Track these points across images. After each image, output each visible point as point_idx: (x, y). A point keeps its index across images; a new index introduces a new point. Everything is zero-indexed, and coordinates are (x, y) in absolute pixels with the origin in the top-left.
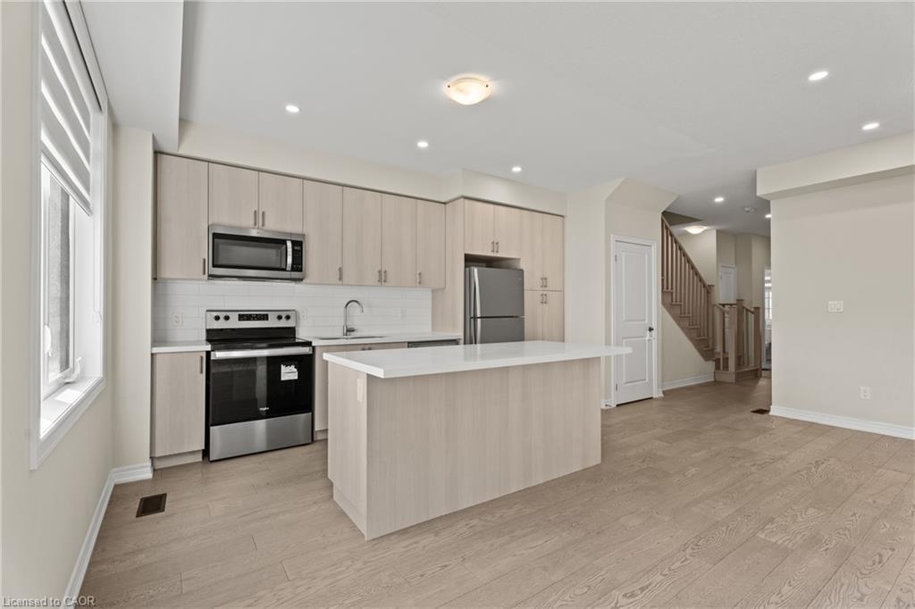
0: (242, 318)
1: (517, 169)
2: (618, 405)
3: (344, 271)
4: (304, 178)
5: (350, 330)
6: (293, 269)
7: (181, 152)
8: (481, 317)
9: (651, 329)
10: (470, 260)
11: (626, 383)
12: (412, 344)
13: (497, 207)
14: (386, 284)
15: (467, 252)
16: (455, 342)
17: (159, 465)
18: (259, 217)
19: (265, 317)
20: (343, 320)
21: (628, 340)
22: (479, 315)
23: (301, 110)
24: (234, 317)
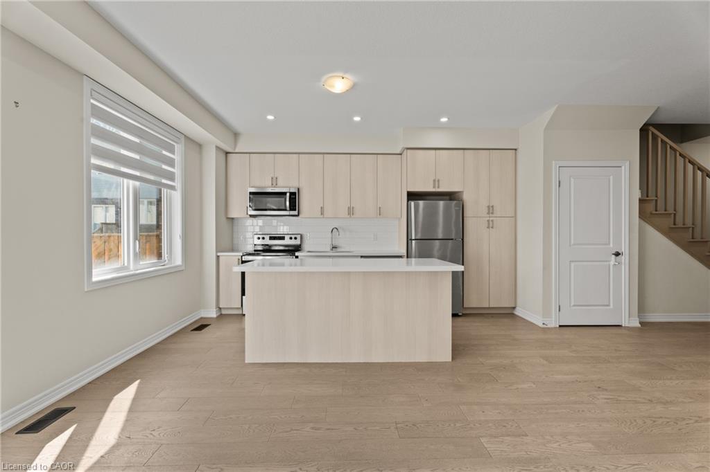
0: (271, 238)
1: (444, 120)
2: (560, 326)
3: (325, 209)
4: (299, 153)
5: (334, 247)
6: (291, 210)
7: (237, 151)
8: (415, 239)
9: (617, 254)
10: (412, 196)
11: (574, 306)
12: (362, 257)
13: (438, 151)
14: (354, 216)
15: (409, 190)
16: (401, 257)
17: (224, 312)
18: (274, 181)
19: (283, 238)
20: (330, 240)
21: (577, 263)
22: (413, 238)
23: (275, 118)
24: (267, 237)
